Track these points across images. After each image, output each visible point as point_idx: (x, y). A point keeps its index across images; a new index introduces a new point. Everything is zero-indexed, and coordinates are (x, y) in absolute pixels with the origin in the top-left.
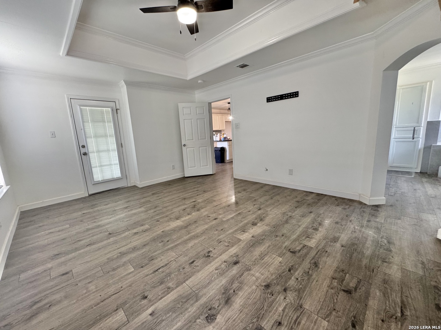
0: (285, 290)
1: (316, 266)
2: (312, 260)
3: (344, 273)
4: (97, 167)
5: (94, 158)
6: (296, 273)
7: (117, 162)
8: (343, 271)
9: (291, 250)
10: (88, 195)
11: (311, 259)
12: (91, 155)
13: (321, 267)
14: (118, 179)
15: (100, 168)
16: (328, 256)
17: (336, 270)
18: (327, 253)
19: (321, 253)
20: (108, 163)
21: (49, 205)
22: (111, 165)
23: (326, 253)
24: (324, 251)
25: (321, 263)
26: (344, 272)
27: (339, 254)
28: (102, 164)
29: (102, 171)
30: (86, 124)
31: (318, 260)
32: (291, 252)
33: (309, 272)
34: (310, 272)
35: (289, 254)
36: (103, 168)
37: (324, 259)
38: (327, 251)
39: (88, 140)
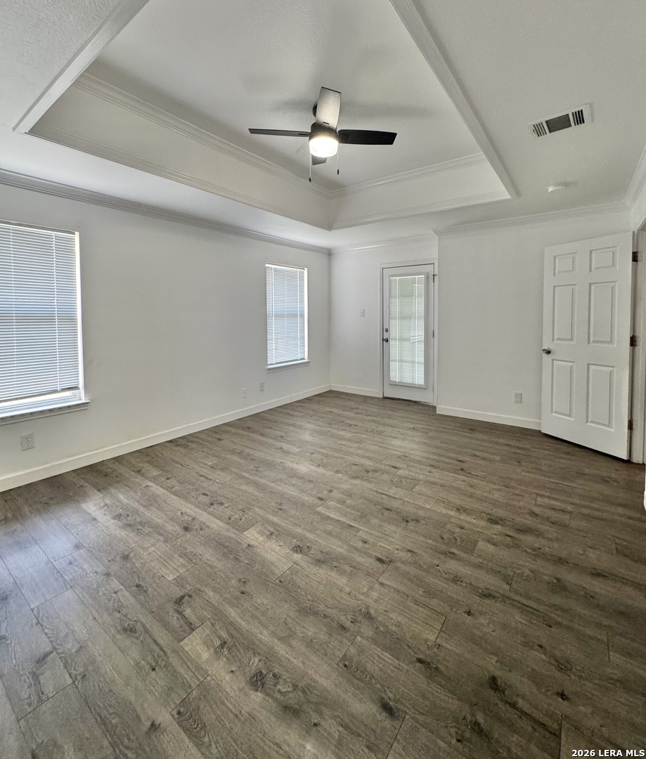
0: (108, 575)
1: (125, 630)
2: (144, 626)
3: (77, 675)
4: (396, 361)
5: (394, 347)
6: (127, 594)
7: (422, 360)
8: (83, 677)
9: (187, 597)
10: (381, 397)
11: (148, 626)
12: (391, 342)
13: (119, 637)
14: (418, 388)
15: (400, 363)
16: (137, 664)
17: (93, 662)
18: (147, 667)
19: (156, 655)
20: (411, 359)
21: (353, 394)
22: (413, 362)
23: (149, 664)
24: (157, 662)
25: (128, 642)
26: (79, 678)
27: (132, 698)
28: (403, 358)
29: (401, 369)
30: (393, 300)
31: (137, 638)
32: (183, 597)
33: (119, 612)
34: (118, 615)
35: (178, 592)
36: (404, 364)
37: (135, 653)
38: (154, 669)
39: (392, 322)
